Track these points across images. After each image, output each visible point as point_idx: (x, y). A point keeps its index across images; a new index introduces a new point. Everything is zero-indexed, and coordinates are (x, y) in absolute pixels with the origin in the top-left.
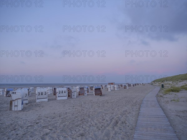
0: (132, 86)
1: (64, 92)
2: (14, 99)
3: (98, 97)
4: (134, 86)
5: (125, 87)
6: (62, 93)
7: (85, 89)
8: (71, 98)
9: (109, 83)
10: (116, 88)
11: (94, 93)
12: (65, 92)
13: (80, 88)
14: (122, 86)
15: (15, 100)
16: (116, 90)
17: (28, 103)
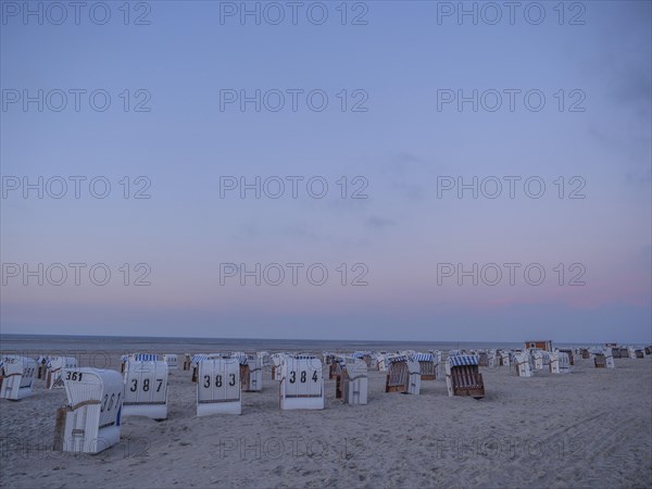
0: (633, 355)
1: (309, 376)
2: (72, 401)
3: (468, 403)
4: (642, 357)
5: (600, 362)
6: (304, 379)
7: (414, 367)
8: (346, 402)
9: (528, 344)
10: (556, 365)
11: (449, 383)
12: (315, 379)
13: (394, 363)
14: (585, 353)
15: (77, 407)
16: (557, 371)
17: (164, 417)
